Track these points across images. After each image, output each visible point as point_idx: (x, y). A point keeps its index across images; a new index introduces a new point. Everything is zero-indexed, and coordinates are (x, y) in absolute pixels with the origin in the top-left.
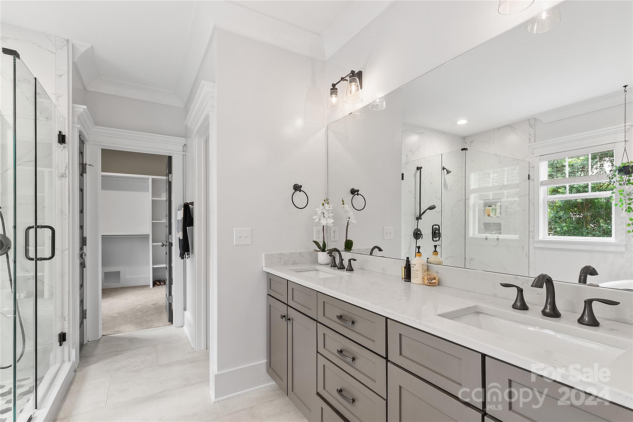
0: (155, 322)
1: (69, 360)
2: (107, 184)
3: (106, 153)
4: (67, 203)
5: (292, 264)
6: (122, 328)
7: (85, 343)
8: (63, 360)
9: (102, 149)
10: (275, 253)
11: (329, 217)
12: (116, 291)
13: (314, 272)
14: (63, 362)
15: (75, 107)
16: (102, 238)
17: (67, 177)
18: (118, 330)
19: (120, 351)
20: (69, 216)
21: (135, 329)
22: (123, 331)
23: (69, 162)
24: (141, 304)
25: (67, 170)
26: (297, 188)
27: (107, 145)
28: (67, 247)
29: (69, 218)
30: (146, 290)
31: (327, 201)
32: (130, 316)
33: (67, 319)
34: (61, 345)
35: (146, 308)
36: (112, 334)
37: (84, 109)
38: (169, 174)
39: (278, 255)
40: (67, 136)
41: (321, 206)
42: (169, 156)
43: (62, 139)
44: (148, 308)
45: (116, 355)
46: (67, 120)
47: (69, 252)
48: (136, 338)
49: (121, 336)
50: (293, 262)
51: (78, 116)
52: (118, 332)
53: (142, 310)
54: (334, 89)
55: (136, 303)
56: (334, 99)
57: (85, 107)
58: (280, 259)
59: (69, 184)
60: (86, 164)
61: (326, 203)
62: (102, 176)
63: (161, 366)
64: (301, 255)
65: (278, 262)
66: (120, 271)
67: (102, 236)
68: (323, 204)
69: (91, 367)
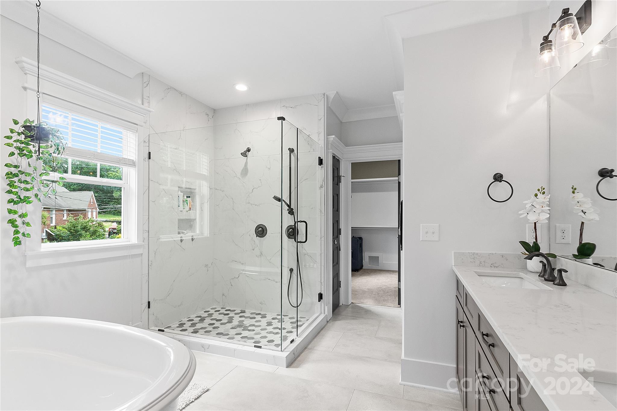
0: (390, 302)
1: (324, 313)
2: (355, 189)
3: (355, 166)
4: (324, 205)
5: (491, 267)
6: (365, 301)
7: (340, 305)
8: (321, 312)
9: (352, 163)
10: (468, 252)
11: (543, 211)
12: (375, 272)
13: (517, 280)
14: (321, 313)
15: (329, 138)
16: (352, 229)
17: (324, 187)
18: (363, 301)
19: (357, 317)
20: (324, 214)
21: (373, 304)
22: (365, 303)
23: (324, 177)
24: (386, 286)
25: (323, 182)
26: (498, 178)
27: (354, 159)
28: (323, 235)
29: (324, 215)
30: (395, 274)
31: (542, 190)
32: (374, 293)
33: (323, 284)
34: (319, 301)
35: (388, 289)
36: (358, 303)
37: (333, 138)
38: (398, 176)
39: (471, 254)
40: (323, 159)
41: (533, 197)
42: (398, 160)
43: (321, 162)
44: (390, 289)
45: (353, 319)
46: (323, 148)
47: (324, 238)
48: (371, 311)
49: (362, 306)
50: (492, 264)
51: (331, 144)
52: (362, 303)
53: (385, 290)
54: (546, 42)
55: (383, 283)
56: (546, 56)
57: (334, 136)
58: (474, 259)
59: (324, 192)
60: (341, 176)
61: (541, 193)
62: (352, 183)
63: (376, 338)
64: (504, 258)
65: (471, 262)
66: (379, 257)
67: (352, 228)
68: (536, 195)
69: (337, 322)
